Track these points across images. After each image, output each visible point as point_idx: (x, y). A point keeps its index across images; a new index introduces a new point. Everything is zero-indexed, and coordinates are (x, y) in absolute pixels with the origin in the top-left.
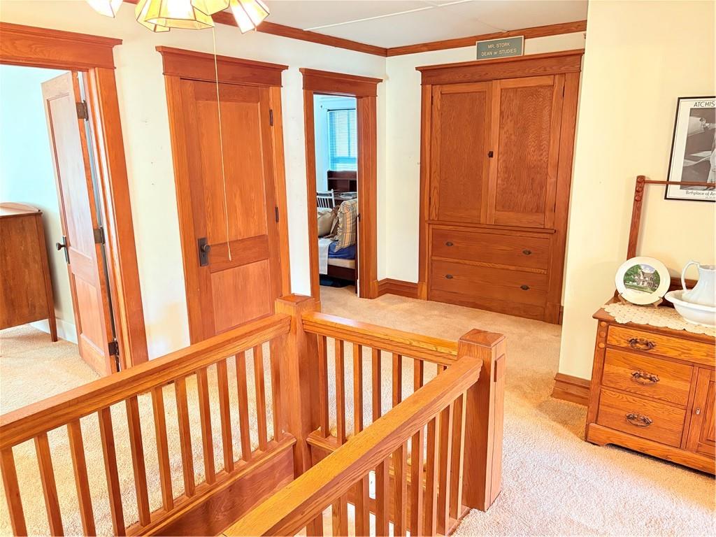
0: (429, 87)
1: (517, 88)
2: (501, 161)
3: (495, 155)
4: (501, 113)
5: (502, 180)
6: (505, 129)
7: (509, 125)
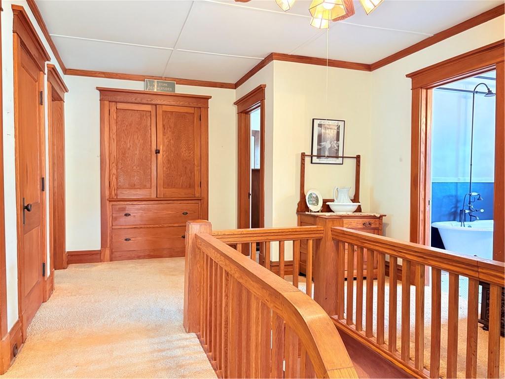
0: (107, 103)
1: (172, 112)
2: (165, 156)
3: (161, 152)
4: (164, 126)
5: (167, 168)
6: (167, 136)
7: (169, 134)
